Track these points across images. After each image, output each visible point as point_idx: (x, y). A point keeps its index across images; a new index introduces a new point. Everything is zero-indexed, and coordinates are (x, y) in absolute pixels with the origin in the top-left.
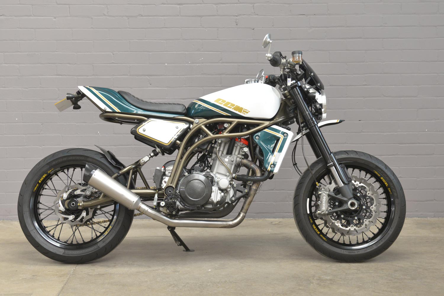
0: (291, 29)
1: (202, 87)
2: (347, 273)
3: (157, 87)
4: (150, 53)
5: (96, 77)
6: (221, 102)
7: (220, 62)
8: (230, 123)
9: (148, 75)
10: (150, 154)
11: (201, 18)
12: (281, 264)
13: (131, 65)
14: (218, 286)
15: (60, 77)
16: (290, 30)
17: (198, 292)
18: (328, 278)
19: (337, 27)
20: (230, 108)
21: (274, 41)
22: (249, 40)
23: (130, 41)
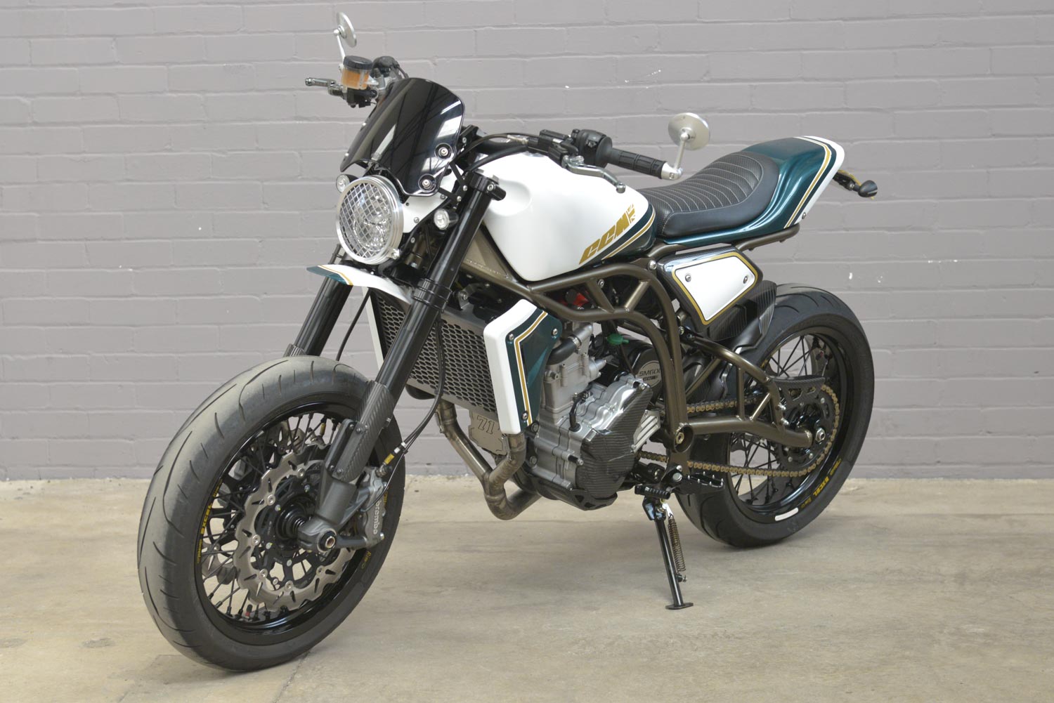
1: (659, 143)
2: (1030, 620)
4: (527, 60)
7: (705, 78)
9: (520, 116)
12: (858, 594)
13: (478, 90)
14: (696, 647)
15: (305, 122)
17: (645, 660)
18: (981, 630)
22: (779, 21)
23: (475, 31)
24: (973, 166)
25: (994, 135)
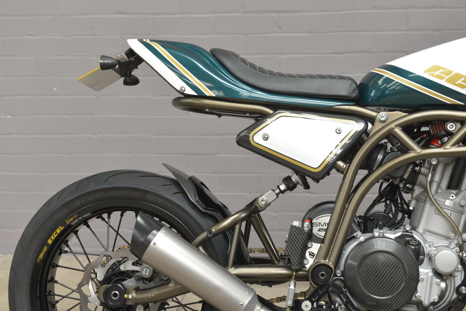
3: (291, 32)
6: (440, 73)
8: (462, 121)
9: (274, 12)
10: (278, 187)
15: (125, 16)
20: (463, 87)
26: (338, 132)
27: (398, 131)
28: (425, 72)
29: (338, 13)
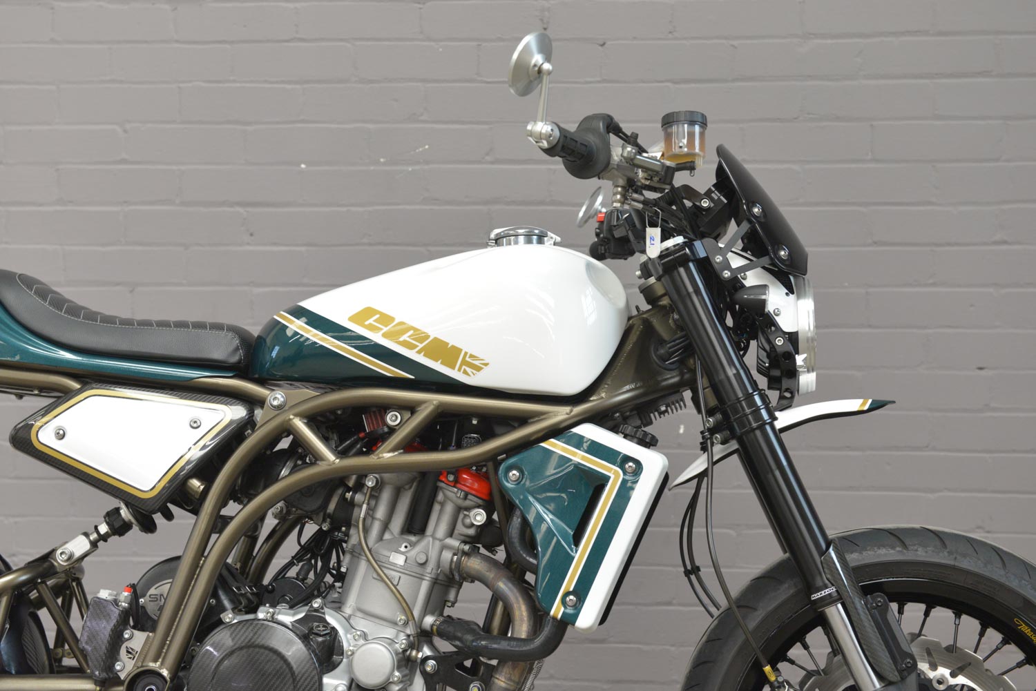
0: (735, 43)
3: (275, 244)
4: (249, 128)
5: (69, 208)
6: (374, 321)
7: (488, 158)
8: (411, 408)
9: (240, 204)
10: (96, 527)
11: (421, 6)
13: (183, 168)
16: (733, 46)
19: (903, 34)
20: (411, 347)
21: (677, 86)
22: (587, 83)
23: (179, 88)
24: (846, 284)
25: (875, 243)
26: (195, 425)
27: (300, 425)
28: (351, 319)
29: (360, 209)
